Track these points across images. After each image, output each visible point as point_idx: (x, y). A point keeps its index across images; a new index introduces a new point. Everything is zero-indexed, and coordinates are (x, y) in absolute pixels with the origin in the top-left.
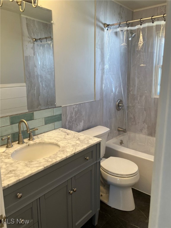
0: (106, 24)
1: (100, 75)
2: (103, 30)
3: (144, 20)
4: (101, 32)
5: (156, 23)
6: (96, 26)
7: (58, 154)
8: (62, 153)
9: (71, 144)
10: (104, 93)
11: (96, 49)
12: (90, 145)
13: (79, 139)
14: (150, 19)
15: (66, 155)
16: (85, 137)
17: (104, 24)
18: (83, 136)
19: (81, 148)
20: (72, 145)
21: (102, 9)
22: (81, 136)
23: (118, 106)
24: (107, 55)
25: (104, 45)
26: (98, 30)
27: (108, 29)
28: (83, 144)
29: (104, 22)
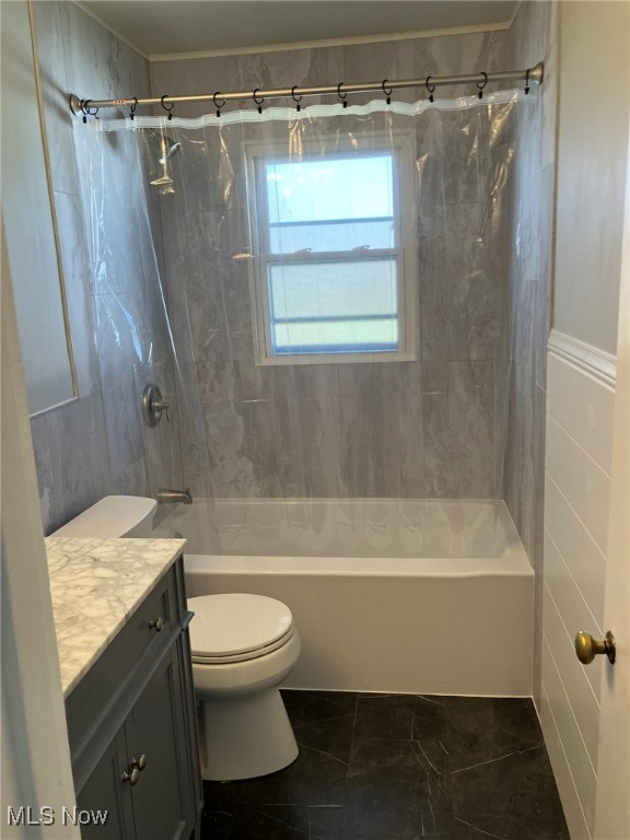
0: (76, 98)
1: (81, 296)
2: (66, 118)
3: (228, 99)
4: (63, 126)
5: (271, 114)
6: (44, 101)
7: (65, 639)
8: (74, 630)
9: (81, 587)
10: (103, 368)
11: (55, 193)
12: (160, 569)
13: (95, 560)
14: (249, 97)
15: (104, 633)
16: (112, 548)
17: (70, 98)
18: (100, 545)
19: (138, 591)
20: (88, 590)
21: (55, 36)
22: (95, 548)
23: (151, 409)
24: (95, 218)
25: (79, 182)
26: (51, 119)
27: (88, 116)
28: (132, 575)
29: (67, 89)
